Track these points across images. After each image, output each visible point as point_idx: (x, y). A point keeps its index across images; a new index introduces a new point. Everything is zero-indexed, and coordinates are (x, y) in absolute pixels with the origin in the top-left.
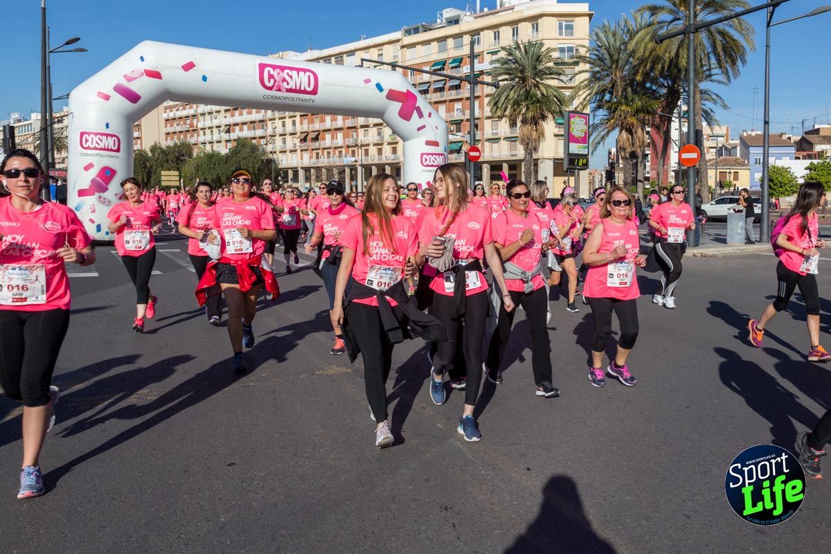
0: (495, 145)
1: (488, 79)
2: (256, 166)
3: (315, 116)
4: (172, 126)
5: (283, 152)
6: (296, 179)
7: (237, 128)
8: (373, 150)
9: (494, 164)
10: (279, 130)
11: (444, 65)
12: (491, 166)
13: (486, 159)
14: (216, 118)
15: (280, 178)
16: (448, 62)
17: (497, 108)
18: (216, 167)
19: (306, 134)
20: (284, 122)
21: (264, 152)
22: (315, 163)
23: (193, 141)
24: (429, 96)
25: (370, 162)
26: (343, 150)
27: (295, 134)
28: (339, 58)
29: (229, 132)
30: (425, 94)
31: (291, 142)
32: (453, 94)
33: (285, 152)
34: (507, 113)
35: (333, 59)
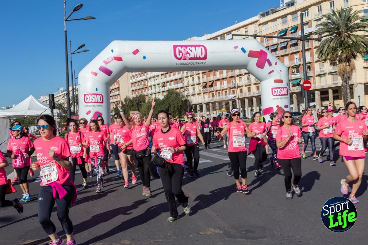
0: (323, 79)
1: (316, 37)
2: (179, 104)
3: (210, 72)
4: (135, 86)
5: (194, 95)
6: (201, 110)
7: (168, 84)
8: (245, 89)
9: (323, 90)
10: (191, 83)
11: (286, 32)
12: (320, 92)
13: (317, 88)
14: (157, 80)
15: (192, 110)
16: (288, 30)
17: (322, 54)
18: (158, 107)
19: (205, 84)
20: (193, 78)
21: (183, 96)
22: (211, 100)
23: (145, 93)
24: (277, 52)
25: (244, 96)
26: (228, 91)
27: (200, 84)
28: (222, 36)
29: (164, 87)
30: (275, 51)
31: (198, 89)
32: (293, 49)
33: (195, 95)
34: (329, 57)
35: (219, 38)
